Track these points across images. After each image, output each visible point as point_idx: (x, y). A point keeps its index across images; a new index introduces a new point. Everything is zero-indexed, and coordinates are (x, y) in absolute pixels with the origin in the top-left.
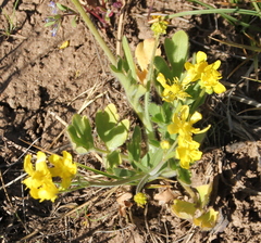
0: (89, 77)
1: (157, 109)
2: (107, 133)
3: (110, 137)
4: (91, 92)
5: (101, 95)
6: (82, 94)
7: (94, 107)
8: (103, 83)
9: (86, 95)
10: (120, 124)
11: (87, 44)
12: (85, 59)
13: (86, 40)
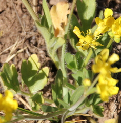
0: (11, 36)
1: (72, 58)
2: (30, 79)
3: (32, 83)
4: (13, 48)
5: (22, 50)
6: (6, 50)
7: (16, 60)
8: (23, 40)
9: (9, 51)
10: (41, 72)
11: (8, 9)
12: (7, 22)
13: (7, 6)
